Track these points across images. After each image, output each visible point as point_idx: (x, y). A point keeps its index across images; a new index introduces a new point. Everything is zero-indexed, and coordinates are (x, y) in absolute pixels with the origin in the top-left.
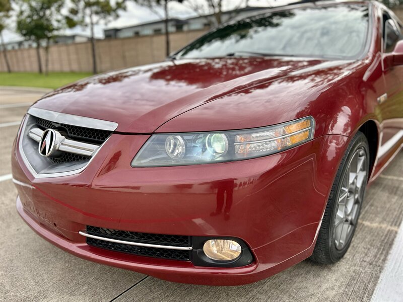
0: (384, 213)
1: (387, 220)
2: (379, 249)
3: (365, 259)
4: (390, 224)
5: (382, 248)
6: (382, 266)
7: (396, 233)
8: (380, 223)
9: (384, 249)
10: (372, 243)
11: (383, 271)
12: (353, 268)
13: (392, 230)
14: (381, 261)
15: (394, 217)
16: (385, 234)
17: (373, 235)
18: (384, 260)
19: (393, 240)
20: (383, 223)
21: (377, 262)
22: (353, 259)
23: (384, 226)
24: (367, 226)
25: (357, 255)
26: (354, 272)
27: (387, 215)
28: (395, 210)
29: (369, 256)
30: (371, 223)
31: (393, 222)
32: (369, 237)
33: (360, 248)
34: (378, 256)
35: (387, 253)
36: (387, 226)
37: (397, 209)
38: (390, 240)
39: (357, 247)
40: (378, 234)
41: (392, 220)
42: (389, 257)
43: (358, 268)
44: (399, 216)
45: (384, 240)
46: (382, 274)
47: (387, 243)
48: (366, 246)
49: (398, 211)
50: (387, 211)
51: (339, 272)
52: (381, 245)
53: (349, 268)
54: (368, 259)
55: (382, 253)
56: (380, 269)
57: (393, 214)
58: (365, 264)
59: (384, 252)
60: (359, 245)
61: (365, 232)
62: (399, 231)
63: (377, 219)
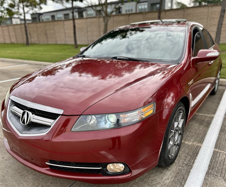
1: (197, 140)
2: (191, 156)
4: (198, 142)
7: (200, 147)
8: (193, 142)
9: (194, 157)
10: (188, 153)
11: (193, 168)
14: (192, 163)
15: (200, 138)
16: (195, 148)
17: (189, 149)
18: (193, 163)
19: (199, 151)
20: (195, 142)
21: (190, 164)
22: (178, 163)
23: (195, 144)
24: (187, 144)
25: (181, 161)
26: (179, 169)
27: (197, 137)
28: (201, 134)
29: (186, 161)
30: (189, 142)
32: (187, 150)
33: (182, 157)
35: (195, 159)
38: (197, 151)
40: (191, 148)
41: (199, 140)
42: (196, 161)
43: (181, 167)
44: (203, 138)
45: (194, 152)
46: (192, 170)
47: (195, 153)
48: (185, 155)
50: (197, 135)
51: (171, 170)
52: (193, 154)
53: (176, 168)
54: (185, 163)
55: (192, 159)
56: (191, 167)
57: (200, 136)
58: (184, 165)
60: (182, 155)
61: (185, 147)
62: (202, 146)
63: (192, 140)
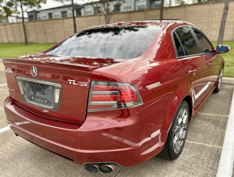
0: (214, 138)
1: (216, 142)
2: (214, 160)
3: (208, 166)
4: (218, 144)
5: (216, 159)
6: (217, 170)
7: (221, 149)
8: (213, 144)
9: (216, 160)
10: (211, 157)
11: (218, 172)
12: (204, 172)
13: (219, 148)
14: (216, 166)
15: (219, 140)
16: (216, 151)
17: (211, 151)
18: (217, 166)
19: (220, 154)
20: (215, 144)
21: (214, 167)
22: (203, 167)
23: (215, 146)
25: (204, 164)
26: (204, 174)
27: (216, 139)
28: (219, 135)
29: (210, 165)
30: (209, 145)
31: (219, 143)
32: (209, 153)
33: (205, 160)
34: (214, 164)
35: (218, 162)
36: (217, 146)
37: (220, 135)
38: (219, 154)
39: (204, 159)
40: (213, 151)
41: (218, 142)
42: (219, 164)
43: (206, 171)
44: (222, 140)
45: (216, 155)
46: (217, 173)
47: (217, 155)
48: (208, 158)
49: (221, 136)
50: (216, 137)
51: (197, 175)
52: (215, 157)
53: (202, 172)
54: (210, 166)
55: (216, 162)
56: (216, 171)
57: (218, 138)
58: (209, 169)
59: (217, 161)
60: (205, 158)
61: (206, 150)
62: (223, 149)
63: (212, 142)
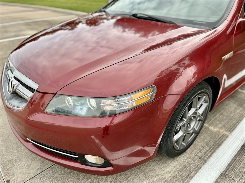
24: (211, 130)
